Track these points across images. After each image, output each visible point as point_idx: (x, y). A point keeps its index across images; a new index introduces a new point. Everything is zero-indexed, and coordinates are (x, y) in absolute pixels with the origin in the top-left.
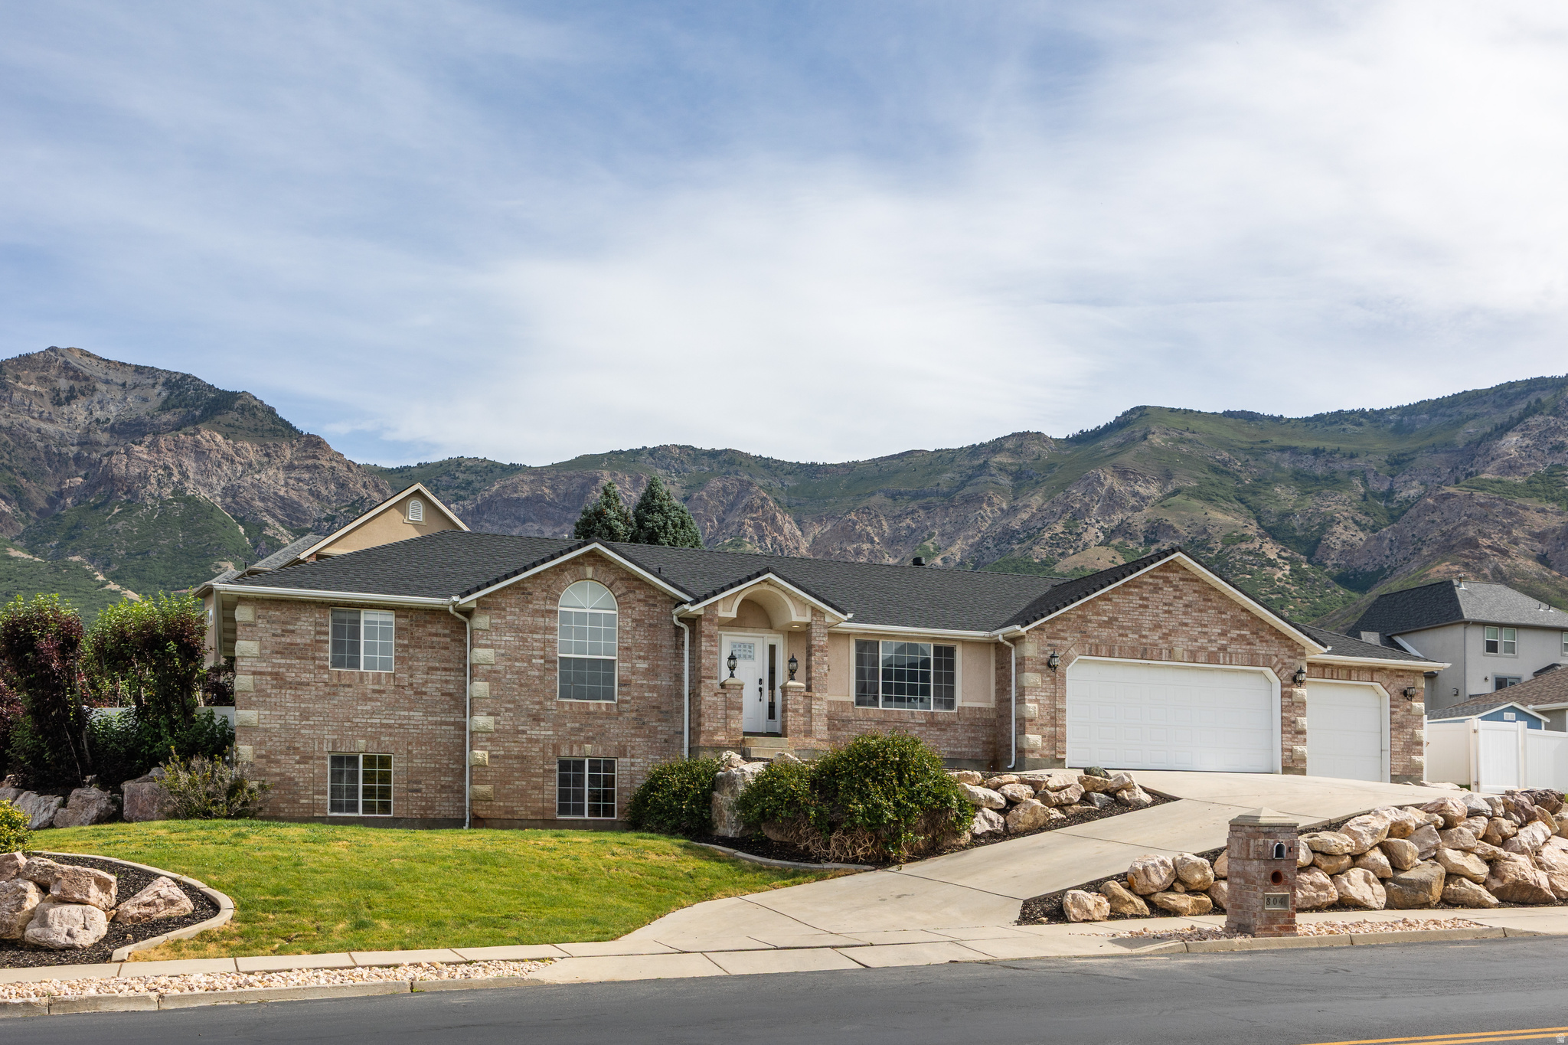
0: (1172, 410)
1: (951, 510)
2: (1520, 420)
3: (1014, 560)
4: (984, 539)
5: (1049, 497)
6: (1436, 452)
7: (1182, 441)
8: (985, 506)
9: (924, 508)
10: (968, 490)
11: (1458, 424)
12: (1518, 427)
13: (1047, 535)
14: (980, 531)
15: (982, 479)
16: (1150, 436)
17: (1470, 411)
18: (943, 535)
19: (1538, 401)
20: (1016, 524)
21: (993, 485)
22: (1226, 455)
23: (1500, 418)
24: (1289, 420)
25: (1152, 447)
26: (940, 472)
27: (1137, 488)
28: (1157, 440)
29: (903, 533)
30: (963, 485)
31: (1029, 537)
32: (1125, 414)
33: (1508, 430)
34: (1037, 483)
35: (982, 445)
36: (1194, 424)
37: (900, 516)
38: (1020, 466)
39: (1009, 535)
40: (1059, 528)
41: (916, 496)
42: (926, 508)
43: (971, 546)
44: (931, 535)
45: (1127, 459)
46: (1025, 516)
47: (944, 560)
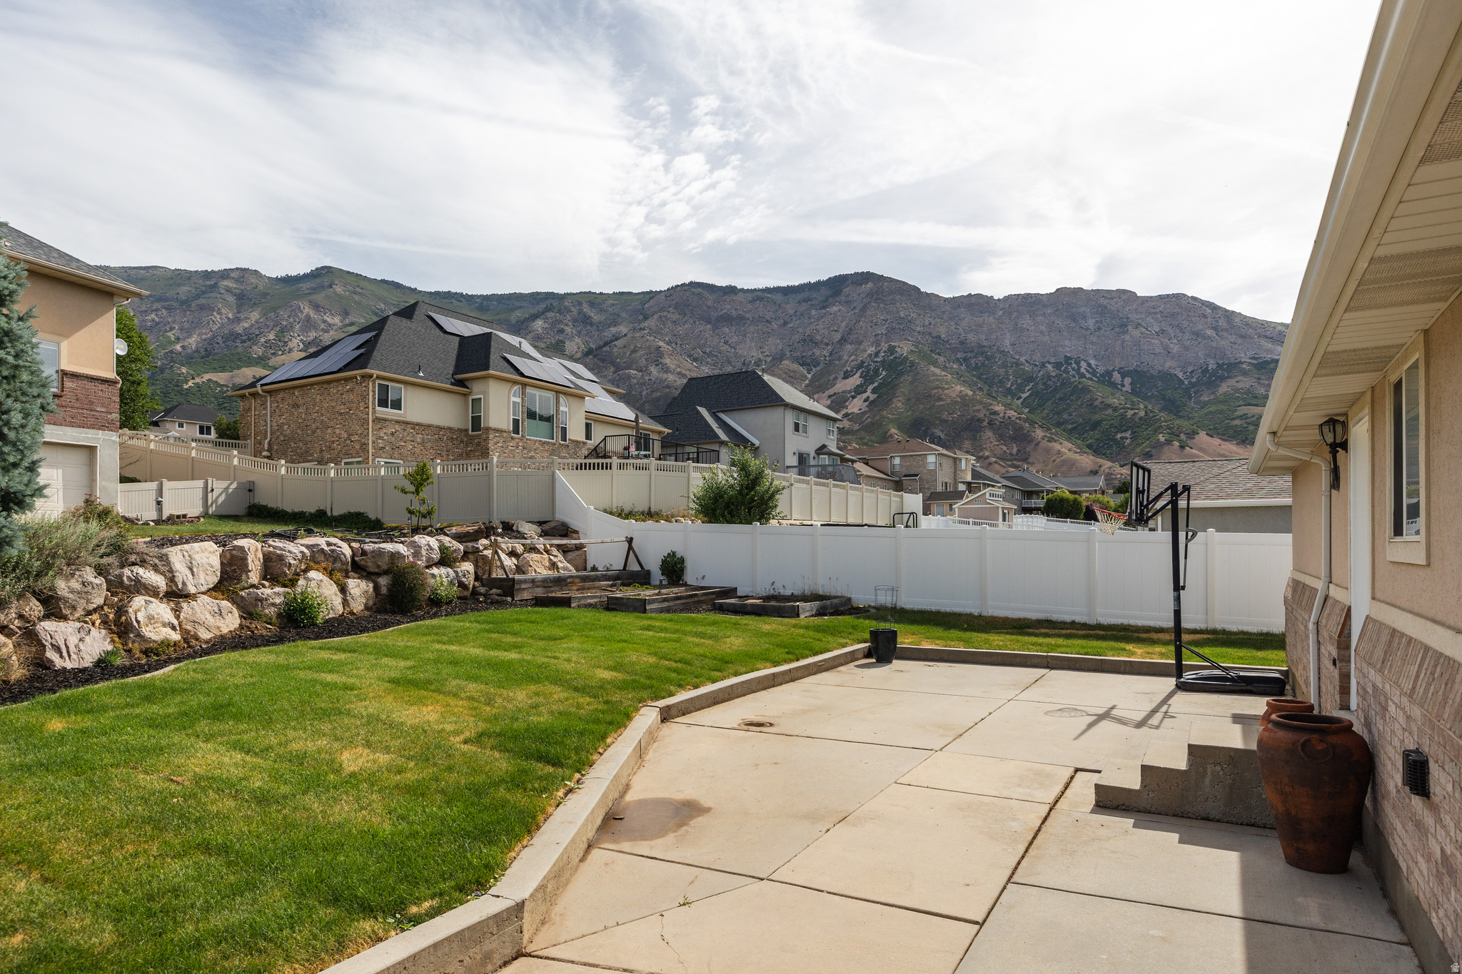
0: (349, 272)
1: (188, 313)
2: (543, 313)
3: (238, 354)
4: (214, 337)
5: (264, 314)
6: (501, 323)
7: (355, 293)
8: (215, 313)
9: (166, 309)
10: (202, 301)
11: (513, 310)
12: (542, 317)
13: (263, 340)
14: (212, 331)
15: (213, 295)
16: (334, 286)
17: (517, 304)
18: (182, 330)
19: (551, 304)
20: (239, 329)
21: (221, 300)
22: (382, 306)
23: (534, 311)
24: (420, 292)
25: (336, 294)
26: (179, 285)
27: (325, 318)
28: (339, 289)
29: (149, 324)
30: (198, 297)
31: (249, 339)
32: (317, 269)
33: (537, 318)
34: (255, 304)
35: (213, 272)
36: (363, 284)
37: (146, 311)
38: (242, 290)
39: (234, 336)
40: (272, 336)
41: (159, 300)
42: (168, 309)
43: (205, 340)
44: (172, 329)
45: (319, 298)
46: (246, 325)
47: (183, 347)
